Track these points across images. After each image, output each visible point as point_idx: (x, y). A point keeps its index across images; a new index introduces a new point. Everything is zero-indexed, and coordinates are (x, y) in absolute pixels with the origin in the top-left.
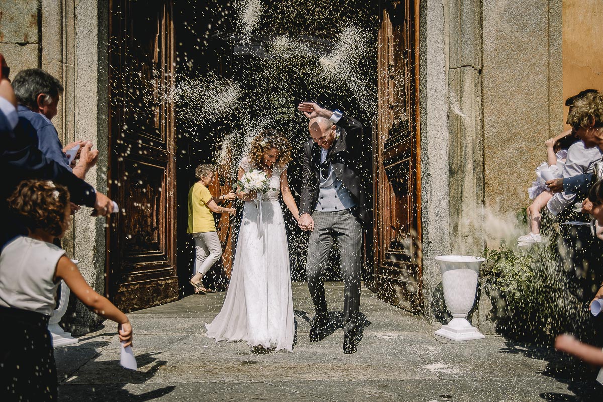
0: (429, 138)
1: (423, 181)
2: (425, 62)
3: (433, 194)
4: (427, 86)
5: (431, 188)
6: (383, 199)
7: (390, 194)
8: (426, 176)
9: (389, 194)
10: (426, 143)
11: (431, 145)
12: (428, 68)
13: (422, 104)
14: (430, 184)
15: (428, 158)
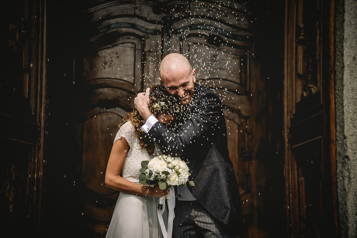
0: (346, 114)
1: (340, 165)
2: (342, 24)
3: (352, 181)
4: (345, 52)
5: (350, 173)
6: (289, 184)
7: (298, 178)
8: (343, 159)
9: (296, 178)
10: (343, 119)
11: (349, 122)
12: (346, 31)
13: (338, 73)
14: (348, 169)
15: (345, 138)
